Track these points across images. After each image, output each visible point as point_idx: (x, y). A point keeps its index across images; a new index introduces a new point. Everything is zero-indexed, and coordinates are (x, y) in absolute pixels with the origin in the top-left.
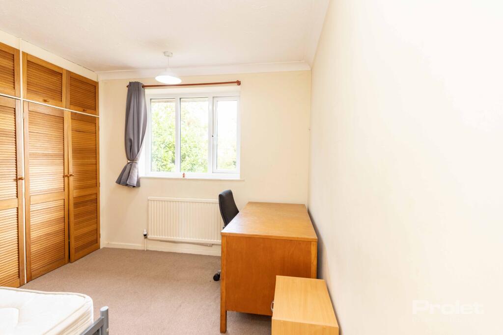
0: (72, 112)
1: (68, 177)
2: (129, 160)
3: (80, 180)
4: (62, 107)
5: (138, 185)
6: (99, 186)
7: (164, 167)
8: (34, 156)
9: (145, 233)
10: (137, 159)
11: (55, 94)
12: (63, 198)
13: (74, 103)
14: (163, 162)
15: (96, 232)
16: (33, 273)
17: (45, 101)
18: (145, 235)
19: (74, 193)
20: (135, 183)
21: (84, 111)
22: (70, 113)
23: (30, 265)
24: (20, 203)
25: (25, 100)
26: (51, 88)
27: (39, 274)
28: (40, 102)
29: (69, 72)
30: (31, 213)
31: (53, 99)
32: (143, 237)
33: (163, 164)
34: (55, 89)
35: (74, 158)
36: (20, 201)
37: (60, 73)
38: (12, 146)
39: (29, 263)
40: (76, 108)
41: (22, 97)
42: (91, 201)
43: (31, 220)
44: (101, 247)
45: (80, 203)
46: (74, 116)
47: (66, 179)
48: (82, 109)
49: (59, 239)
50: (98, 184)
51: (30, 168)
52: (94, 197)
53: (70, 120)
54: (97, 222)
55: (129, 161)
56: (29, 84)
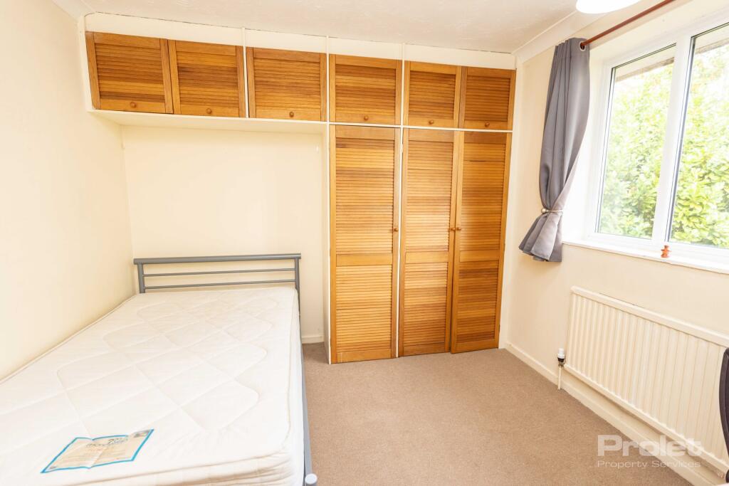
0: (466, 132)
1: (455, 231)
2: (545, 207)
3: (472, 237)
4: (453, 127)
5: (557, 257)
6: (504, 250)
7: (696, 220)
8: (414, 201)
9: (561, 356)
10: (558, 205)
11: (444, 108)
12: (446, 260)
13: (471, 117)
14: (691, 210)
15: (494, 320)
16: (406, 349)
17: (430, 123)
18: (561, 360)
19: (463, 256)
20: (548, 253)
21: (486, 127)
22: (462, 136)
23: (403, 338)
24: (395, 259)
25: (406, 127)
26: (439, 102)
27: (412, 352)
28: (423, 125)
29: (465, 69)
30: (406, 274)
31: (441, 117)
32: (557, 362)
33: (691, 213)
34: (444, 102)
35: (464, 203)
36: (394, 257)
37: (452, 75)
38: (388, 189)
39: (402, 336)
40: (475, 124)
41: (402, 124)
42: (489, 271)
43: (406, 282)
44: (500, 347)
45: (470, 271)
46: (471, 139)
47: (452, 233)
48: (482, 124)
49: (437, 316)
50: (502, 246)
51: (408, 216)
52: (493, 265)
53: (462, 145)
54: (497, 307)
55: (544, 210)
56: (411, 103)
